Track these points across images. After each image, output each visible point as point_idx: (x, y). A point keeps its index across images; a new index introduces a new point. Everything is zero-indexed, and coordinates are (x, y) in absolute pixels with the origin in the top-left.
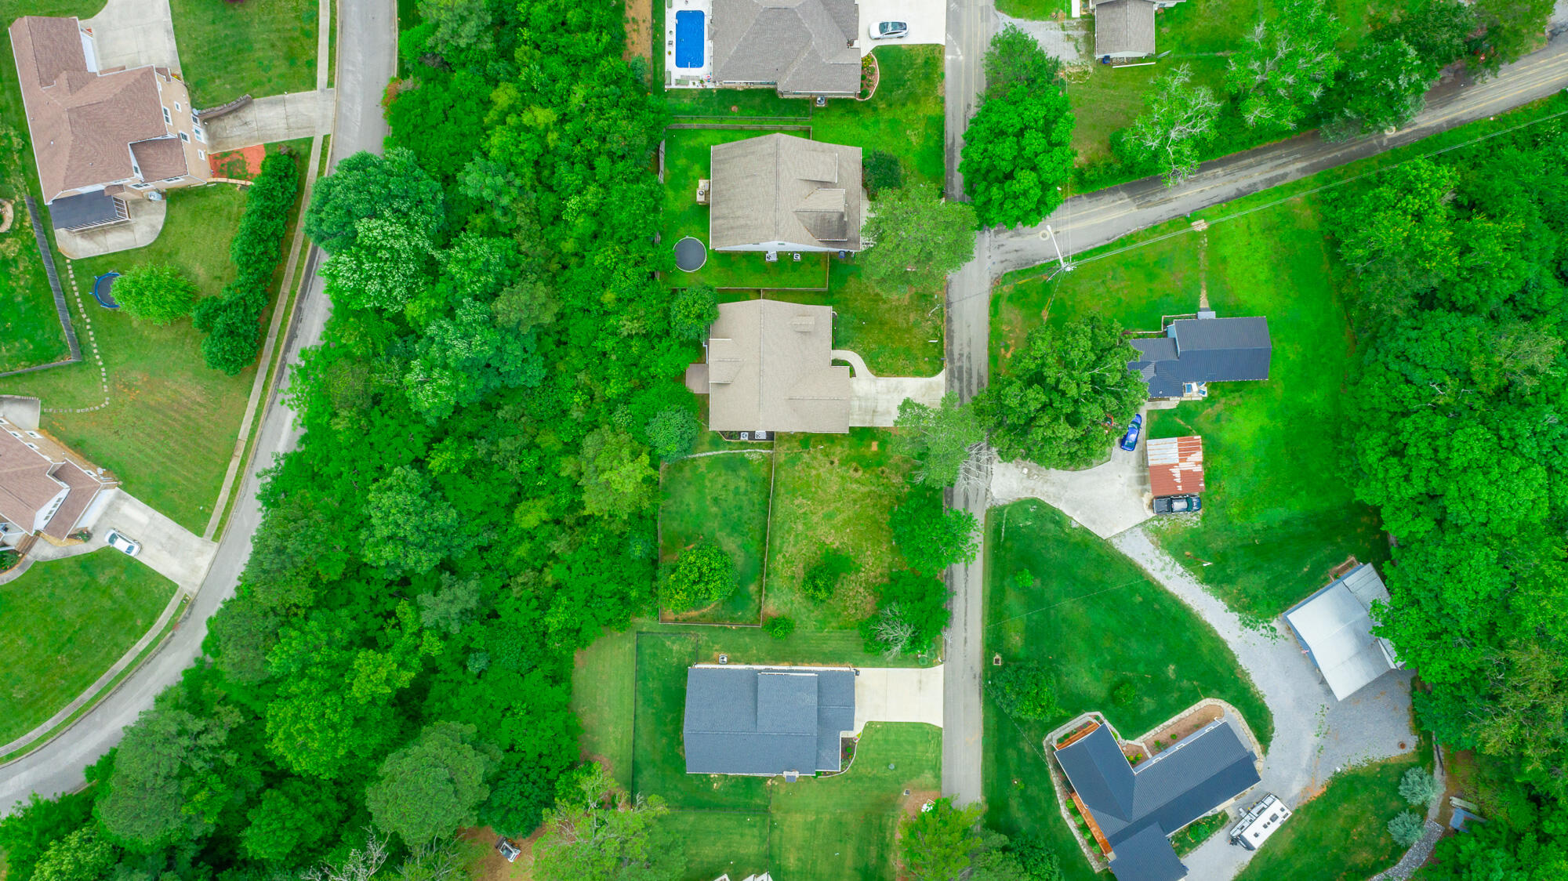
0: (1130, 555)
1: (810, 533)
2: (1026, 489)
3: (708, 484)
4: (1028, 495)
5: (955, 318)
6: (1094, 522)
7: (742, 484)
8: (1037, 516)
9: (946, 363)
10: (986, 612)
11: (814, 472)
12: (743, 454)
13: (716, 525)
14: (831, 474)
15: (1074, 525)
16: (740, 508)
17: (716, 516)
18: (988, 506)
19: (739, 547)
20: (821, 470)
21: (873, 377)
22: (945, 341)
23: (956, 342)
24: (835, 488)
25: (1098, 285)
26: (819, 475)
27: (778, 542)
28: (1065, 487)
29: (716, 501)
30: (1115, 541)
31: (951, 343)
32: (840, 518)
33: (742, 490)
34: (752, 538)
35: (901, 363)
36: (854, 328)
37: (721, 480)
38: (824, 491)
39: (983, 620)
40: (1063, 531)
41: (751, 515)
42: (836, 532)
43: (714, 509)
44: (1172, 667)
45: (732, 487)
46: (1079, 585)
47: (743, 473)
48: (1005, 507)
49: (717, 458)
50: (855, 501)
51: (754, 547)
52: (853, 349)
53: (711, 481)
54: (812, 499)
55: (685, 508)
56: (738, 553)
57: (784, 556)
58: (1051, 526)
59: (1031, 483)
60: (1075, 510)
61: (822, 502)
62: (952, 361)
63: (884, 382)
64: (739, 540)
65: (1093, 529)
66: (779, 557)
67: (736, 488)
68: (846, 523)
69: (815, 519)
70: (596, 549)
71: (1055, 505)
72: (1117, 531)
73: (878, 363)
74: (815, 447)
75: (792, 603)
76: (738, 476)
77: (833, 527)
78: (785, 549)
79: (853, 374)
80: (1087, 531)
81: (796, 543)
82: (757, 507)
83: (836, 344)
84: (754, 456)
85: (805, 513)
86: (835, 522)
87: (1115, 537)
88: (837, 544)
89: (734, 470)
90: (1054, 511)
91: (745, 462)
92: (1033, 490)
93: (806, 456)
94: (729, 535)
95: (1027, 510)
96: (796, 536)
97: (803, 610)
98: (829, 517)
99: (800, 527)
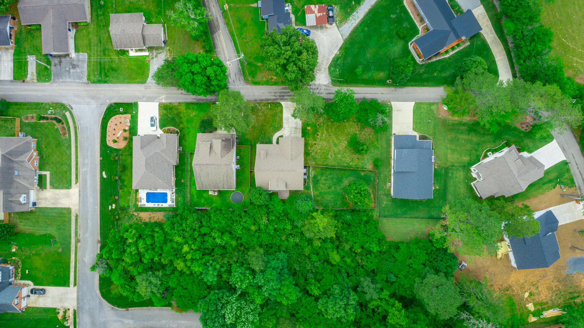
0: (350, 32)
1: (342, 152)
2: (325, 71)
3: (323, 191)
4: (327, 70)
5: (261, 98)
6: (337, 46)
7: (323, 178)
8: (335, 67)
9: (278, 101)
10: (371, 86)
11: (319, 151)
12: (312, 177)
13: (339, 188)
14: (319, 144)
15: (338, 53)
16: (332, 179)
17: (335, 188)
18: (331, 85)
19: (347, 179)
20: (318, 148)
21: (283, 129)
22: (269, 102)
23: (269, 98)
24: (324, 143)
25: (249, 45)
26: (320, 149)
27: (345, 164)
28: (324, 57)
29: (330, 188)
30: (344, 38)
31: (270, 99)
32: (336, 141)
33: (325, 178)
34: (343, 174)
35: (278, 118)
36: (265, 136)
37: (322, 186)
38: (326, 147)
39: (374, 87)
40: (341, 57)
41: (335, 174)
42: (341, 142)
43: (333, 188)
44: (392, 16)
45: (324, 182)
46: (361, 51)
47: (319, 178)
48: (331, 79)
49: (313, 187)
50: (330, 135)
51: (347, 173)
52: (272, 136)
53: (322, 189)
54: (329, 151)
55: (332, 199)
56: (349, 179)
57: (350, 162)
58: (339, 62)
59: (323, 69)
60: (333, 53)
61: (330, 148)
62: (277, 99)
63: (285, 125)
64: (344, 179)
65: (340, 46)
66: (351, 164)
67: (325, 180)
68: (338, 139)
69: (336, 150)
70: (348, 233)
71: (331, 60)
72: (340, 37)
73: (278, 127)
74: (309, 151)
75: (368, 159)
76: (320, 179)
77: (339, 143)
78: (347, 162)
79: (282, 136)
80: (341, 48)
81: (345, 157)
82: (332, 172)
83: (270, 142)
84: (313, 173)
85: (334, 154)
86: (337, 143)
87: (343, 38)
88: (345, 142)
89: (318, 181)
90: (333, 61)
91: (315, 177)
92: (325, 68)
93: (312, 154)
94: (342, 182)
95: (333, 71)
96: (343, 157)
97: (371, 155)
98: (335, 145)
99: (339, 156)
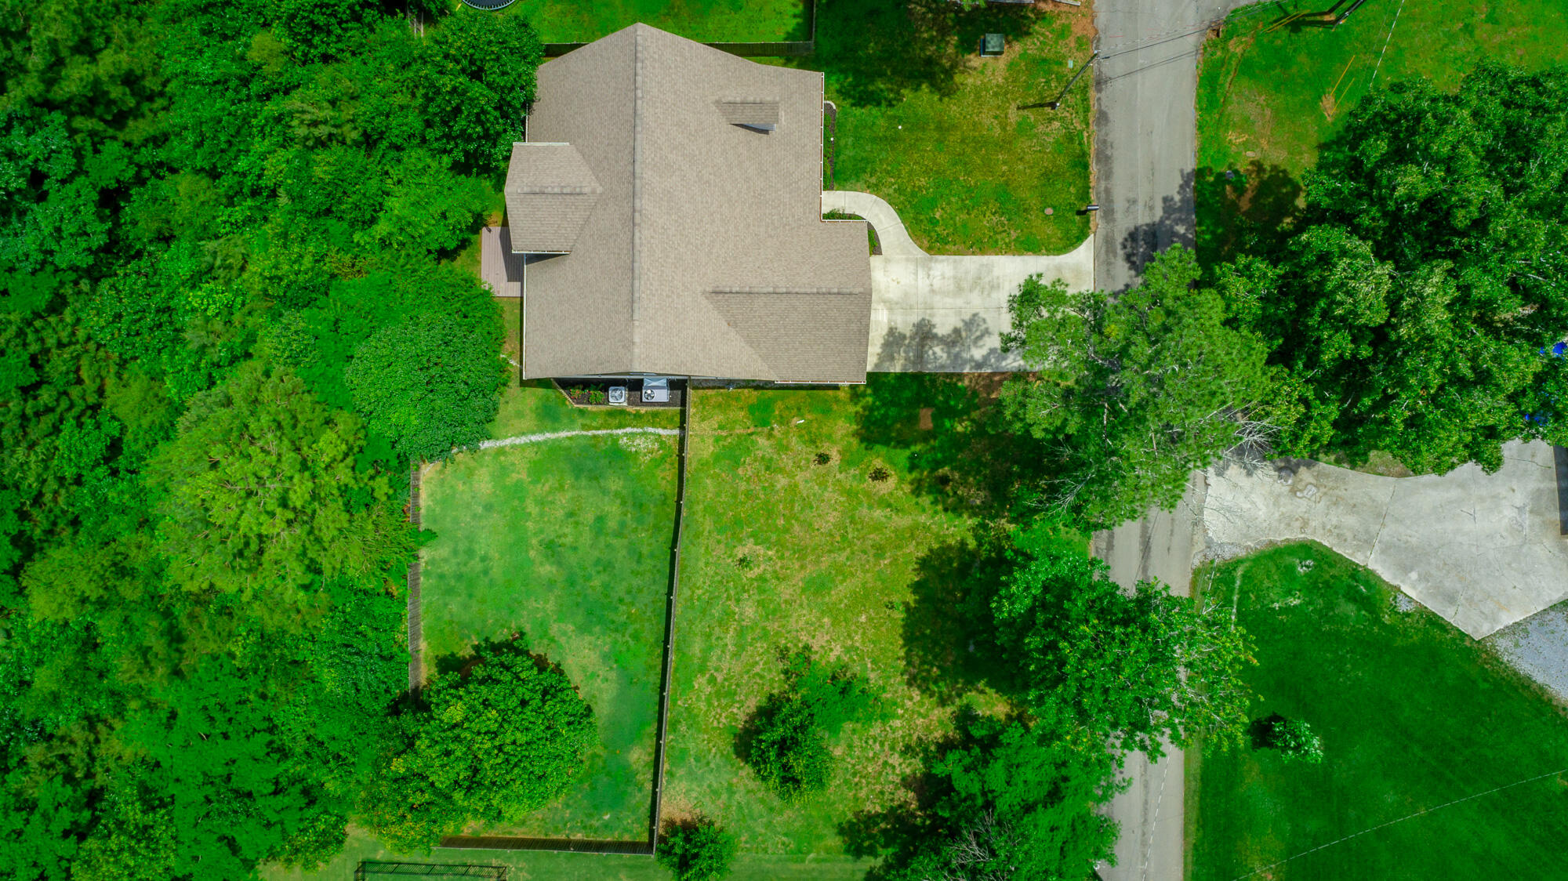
0: (1539, 678)
1: (773, 626)
2: (1288, 520)
3: (533, 509)
4: (1295, 535)
5: (1116, 115)
6: (1451, 599)
7: (613, 510)
8: (1315, 585)
9: (1096, 219)
10: (1194, 815)
11: (782, 481)
12: (615, 440)
13: (551, 606)
14: (823, 485)
15: (1403, 607)
16: (607, 566)
17: (550, 585)
18: (1196, 562)
19: (605, 657)
20: (800, 477)
21: (920, 253)
22: (1094, 168)
23: (1119, 169)
24: (833, 517)
25: (1452, 37)
26: (792, 488)
27: (697, 648)
28: (1381, 516)
29: (552, 549)
30: (1503, 644)
31: (1108, 175)
32: (842, 591)
33: (612, 524)
34: (636, 637)
35: (988, 220)
36: (875, 140)
37: (564, 499)
38: (807, 526)
39: (1186, 834)
40: (1377, 620)
41: (636, 582)
42: (835, 622)
43: (547, 570)
45: (589, 517)
46: (1416, 749)
47: (614, 484)
48: (1239, 562)
49: (554, 448)
50: (879, 551)
51: (645, 658)
52: (875, 188)
53: (541, 502)
54: (780, 545)
55: (479, 567)
56: (603, 671)
57: (712, 680)
58: (1350, 609)
59: (1300, 506)
60: (1405, 569)
61: (801, 552)
62: (1109, 214)
63: (945, 268)
64: (605, 642)
65: (1449, 614)
66: (700, 682)
67: (600, 519)
68: (859, 600)
69: (785, 591)
70: (242, 674)
71: (1358, 559)
72: (1507, 619)
73: (933, 221)
74: (783, 421)
75: (731, 791)
76: (605, 491)
77: (829, 610)
78: (712, 663)
79: (875, 248)
80: (1434, 621)
81: (741, 647)
82: (648, 564)
83: (835, 176)
84: (641, 444)
85: (761, 579)
86: (833, 596)
87: (1502, 633)
88: (838, 650)
89: (595, 477)
90: (1356, 573)
91: (618, 456)
92: (1305, 523)
93: (762, 441)
94: (583, 629)
95: (1289, 571)
96: (741, 632)
97: (758, 808)
98: (818, 587)
99: (750, 611)
